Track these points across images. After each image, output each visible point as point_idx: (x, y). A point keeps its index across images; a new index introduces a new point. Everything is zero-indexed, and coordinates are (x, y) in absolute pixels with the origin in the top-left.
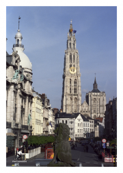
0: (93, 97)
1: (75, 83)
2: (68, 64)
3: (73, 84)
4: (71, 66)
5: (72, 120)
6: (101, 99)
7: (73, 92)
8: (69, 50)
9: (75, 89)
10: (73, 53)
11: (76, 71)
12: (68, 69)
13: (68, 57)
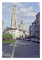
0: (21, 26)
1: (15, 21)
2: (13, 16)
3: (15, 22)
4: (14, 16)
5: (15, 31)
6: (24, 26)
7: (15, 24)
8: (14, 11)
9: (15, 23)
10: (15, 12)
11: (16, 18)
12: (13, 17)
13: (13, 13)
